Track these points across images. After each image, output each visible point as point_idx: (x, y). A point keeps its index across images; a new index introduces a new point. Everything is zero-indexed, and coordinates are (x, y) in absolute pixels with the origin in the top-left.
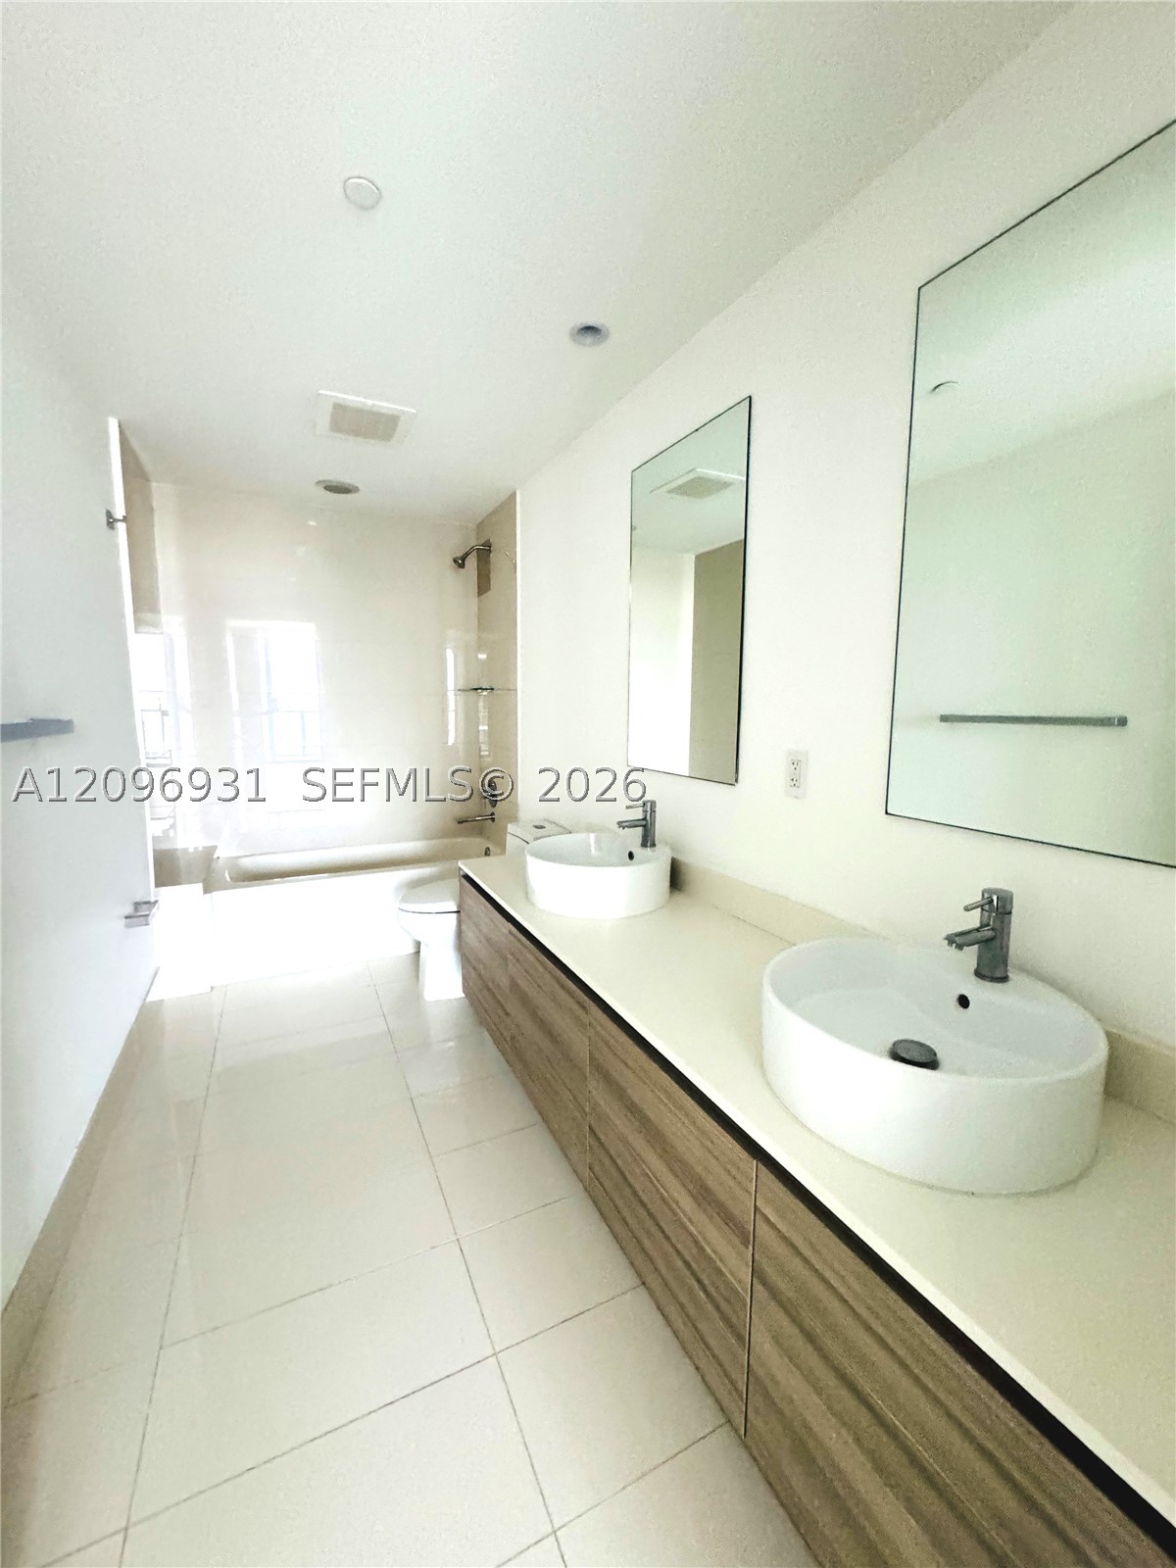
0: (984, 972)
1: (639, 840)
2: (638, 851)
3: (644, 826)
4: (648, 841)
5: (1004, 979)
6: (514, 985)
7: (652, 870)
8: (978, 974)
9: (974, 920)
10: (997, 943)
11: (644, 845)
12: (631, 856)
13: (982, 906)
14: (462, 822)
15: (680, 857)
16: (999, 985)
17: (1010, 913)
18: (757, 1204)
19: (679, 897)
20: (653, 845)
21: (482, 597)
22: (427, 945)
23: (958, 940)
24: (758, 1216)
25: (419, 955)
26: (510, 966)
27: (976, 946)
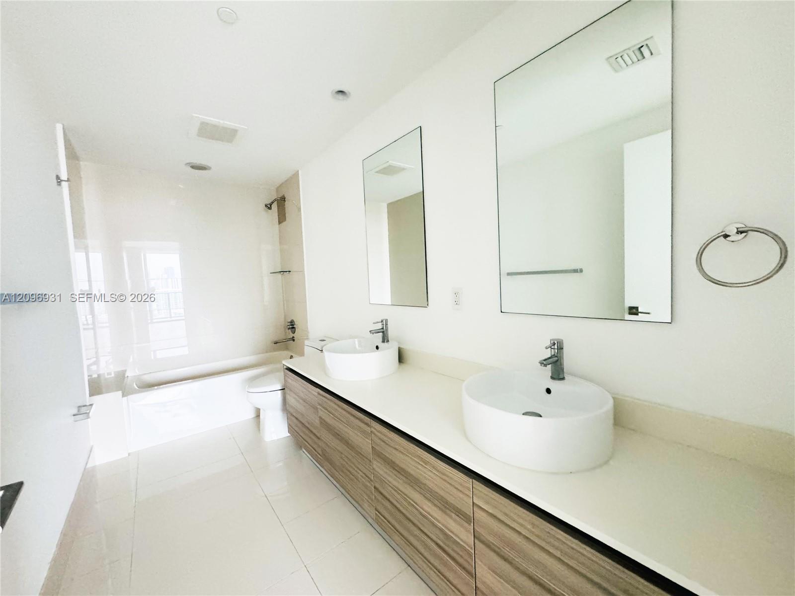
0: (554, 377)
1: (381, 340)
2: (381, 345)
3: (383, 332)
4: (385, 339)
5: (563, 379)
6: (322, 421)
7: (389, 353)
8: (552, 378)
9: (548, 354)
10: (558, 363)
11: (383, 342)
12: (377, 348)
13: (551, 347)
14: (277, 343)
15: (402, 346)
16: (562, 381)
17: (563, 348)
18: (474, 501)
19: (403, 366)
20: (388, 341)
21: (280, 225)
22: (264, 410)
23: (544, 363)
24: (474, 506)
25: (259, 418)
26: (320, 411)
27: (550, 365)
